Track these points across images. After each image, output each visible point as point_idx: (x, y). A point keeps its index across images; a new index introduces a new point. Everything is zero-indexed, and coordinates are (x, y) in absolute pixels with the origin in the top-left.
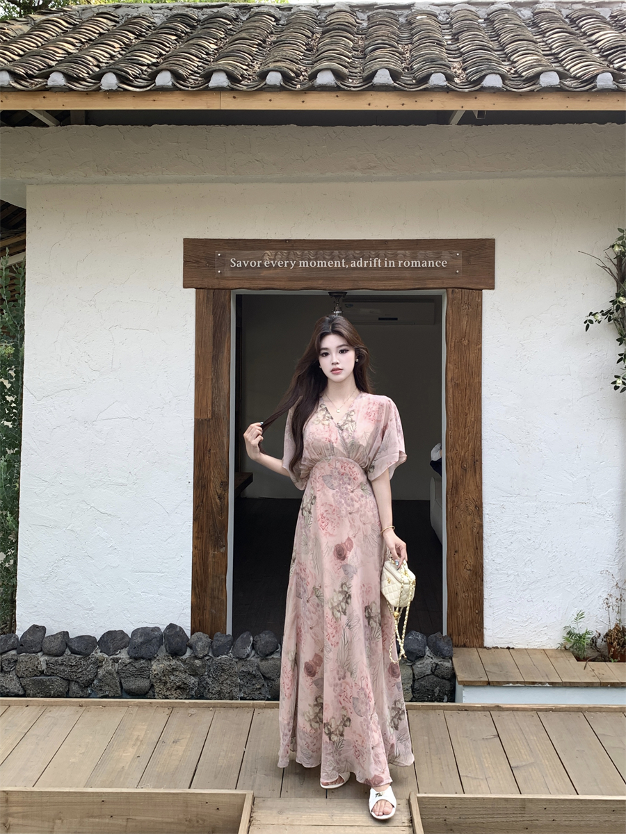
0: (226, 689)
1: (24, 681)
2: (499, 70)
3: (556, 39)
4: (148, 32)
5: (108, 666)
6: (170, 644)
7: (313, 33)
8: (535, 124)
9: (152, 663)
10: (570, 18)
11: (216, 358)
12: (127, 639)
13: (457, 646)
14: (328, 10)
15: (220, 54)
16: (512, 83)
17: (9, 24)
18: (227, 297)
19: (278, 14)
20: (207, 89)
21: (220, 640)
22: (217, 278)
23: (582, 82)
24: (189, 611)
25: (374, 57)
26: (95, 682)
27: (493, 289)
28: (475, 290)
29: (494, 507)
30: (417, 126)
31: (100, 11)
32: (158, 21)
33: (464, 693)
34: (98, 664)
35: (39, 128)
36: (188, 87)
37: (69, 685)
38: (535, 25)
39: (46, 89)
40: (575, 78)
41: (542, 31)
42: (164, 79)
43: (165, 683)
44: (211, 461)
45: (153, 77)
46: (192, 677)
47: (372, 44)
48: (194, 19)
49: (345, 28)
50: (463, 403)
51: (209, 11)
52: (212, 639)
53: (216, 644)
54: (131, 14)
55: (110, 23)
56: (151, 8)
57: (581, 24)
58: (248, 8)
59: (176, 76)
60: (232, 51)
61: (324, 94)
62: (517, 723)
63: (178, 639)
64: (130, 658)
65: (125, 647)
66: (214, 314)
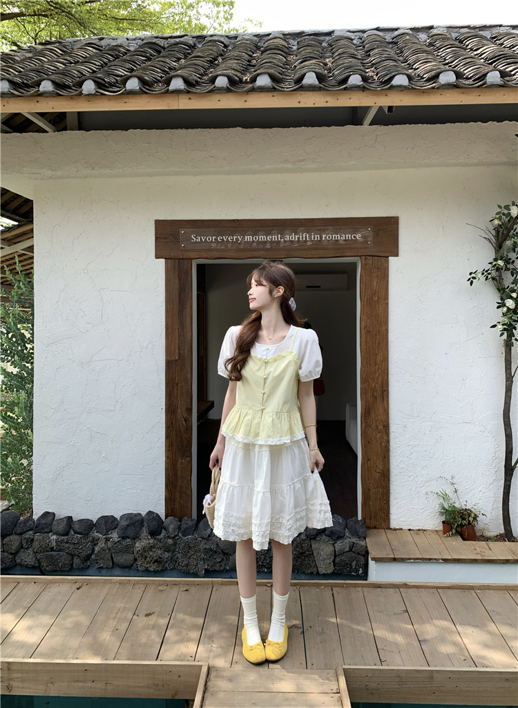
0: (193, 562)
1: (38, 556)
3: (448, 53)
4: (124, 56)
5: (102, 544)
6: (149, 526)
9: (136, 541)
10: (458, 39)
11: (181, 312)
12: (117, 522)
13: (369, 528)
14: (266, 38)
17: (16, 52)
18: (189, 265)
19: (226, 41)
20: (168, 92)
21: (187, 523)
22: (182, 250)
24: (164, 502)
25: (303, 67)
26: (93, 556)
27: (398, 256)
28: (383, 257)
29: (398, 426)
30: (338, 127)
31: (88, 42)
32: (132, 49)
34: (95, 542)
35: (41, 134)
38: (431, 45)
39: (38, 95)
40: (467, 78)
41: (437, 48)
42: (133, 84)
44: (179, 393)
45: (124, 82)
46: (166, 553)
47: (301, 58)
48: (160, 46)
49: (280, 49)
50: (374, 346)
51: (172, 40)
52: (181, 522)
53: (184, 526)
54: (112, 44)
56: (127, 39)
57: (468, 43)
58: (204, 37)
59: (143, 82)
60: (189, 65)
61: (262, 95)
62: (421, 598)
63: (155, 522)
64: (119, 537)
65: (115, 528)
66: (180, 279)
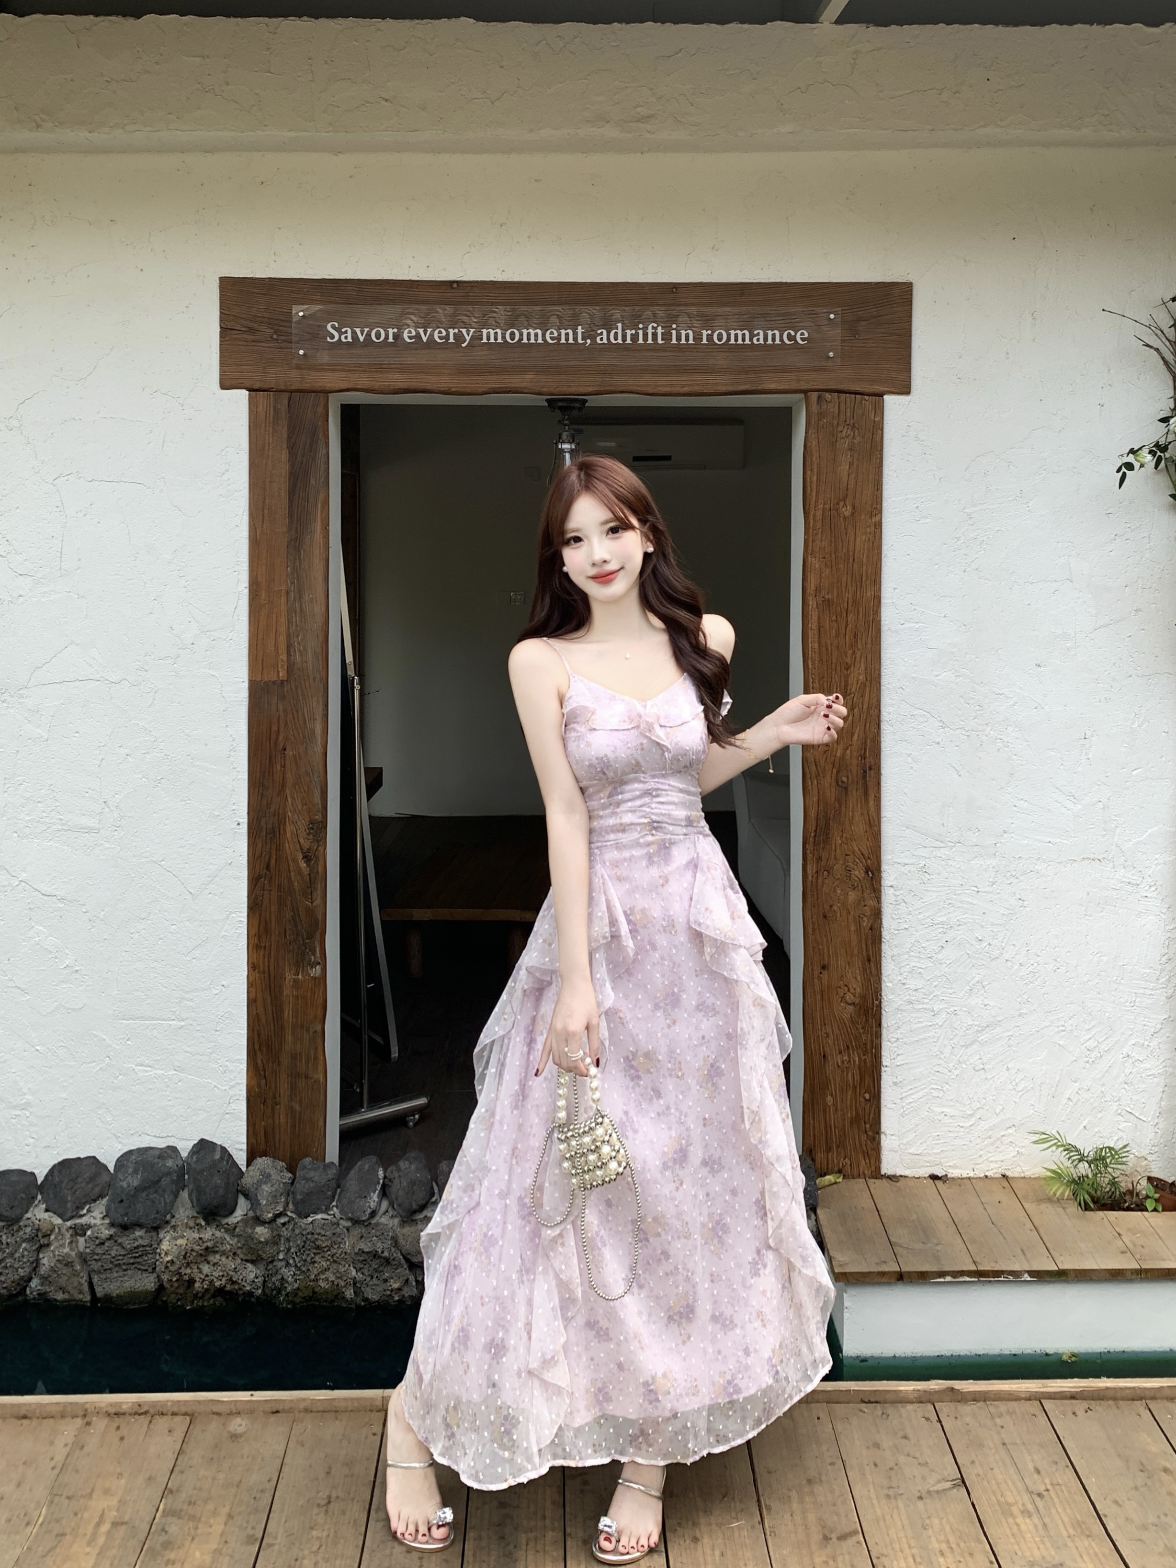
5: (63, 1246)
6: (201, 1189)
9: (161, 1236)
11: (297, 545)
12: (105, 1178)
18: (320, 409)
21: (311, 1176)
22: (298, 367)
24: (241, 1107)
26: (35, 1283)
27: (908, 393)
28: (869, 395)
29: (905, 870)
30: (745, 26)
34: (41, 1240)
43: (191, 1282)
44: (289, 775)
46: (250, 1267)
50: (842, 643)
52: (294, 1174)
53: (302, 1186)
63: (217, 1178)
64: (112, 1225)
65: (101, 1196)
66: (292, 448)
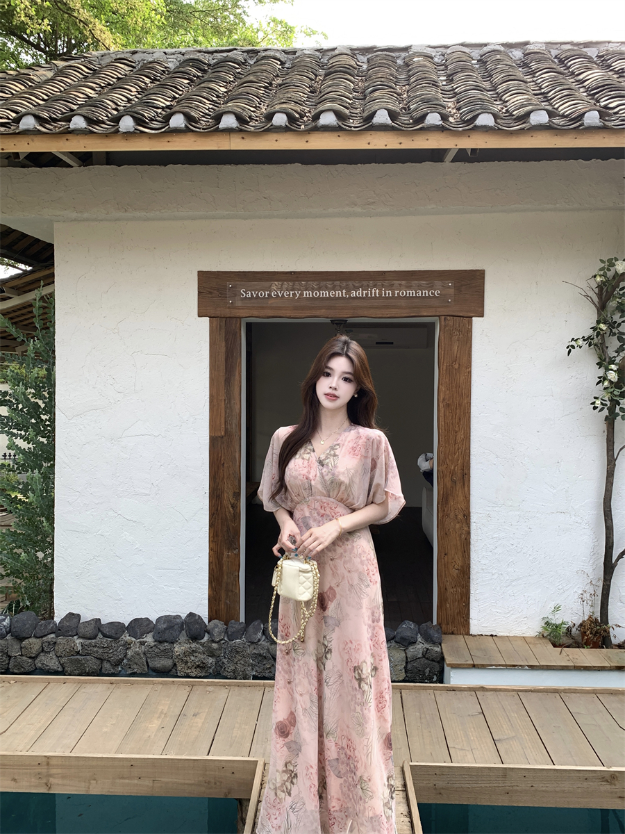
0: (240, 668)
1: (63, 660)
2: (491, 109)
3: (545, 78)
4: (162, 76)
6: (190, 630)
7: (316, 76)
8: (524, 160)
10: (559, 58)
11: (228, 381)
12: (152, 626)
13: (445, 634)
14: (330, 54)
15: (229, 97)
16: (503, 121)
17: (34, 70)
18: (238, 325)
19: (283, 57)
20: (218, 131)
21: (234, 627)
22: (229, 308)
23: (570, 121)
24: (207, 602)
25: (374, 98)
26: (124, 661)
27: (483, 316)
29: (481, 515)
30: (413, 164)
31: (118, 57)
32: (171, 66)
33: (452, 675)
34: (127, 646)
35: (64, 169)
36: (200, 129)
37: (102, 663)
38: (526, 65)
39: (68, 132)
40: (563, 116)
41: (532, 71)
42: (178, 121)
43: (187, 662)
45: (167, 119)
46: (210, 658)
47: (371, 85)
48: (205, 64)
49: (347, 70)
50: (454, 422)
51: (218, 55)
52: (227, 626)
53: (231, 630)
54: (147, 59)
55: (126, 68)
56: (165, 53)
57: (569, 64)
58: (256, 52)
59: (189, 118)
60: (241, 94)
61: (327, 135)
62: (500, 702)
63: (197, 626)
65: (151, 632)
66: (226, 340)
